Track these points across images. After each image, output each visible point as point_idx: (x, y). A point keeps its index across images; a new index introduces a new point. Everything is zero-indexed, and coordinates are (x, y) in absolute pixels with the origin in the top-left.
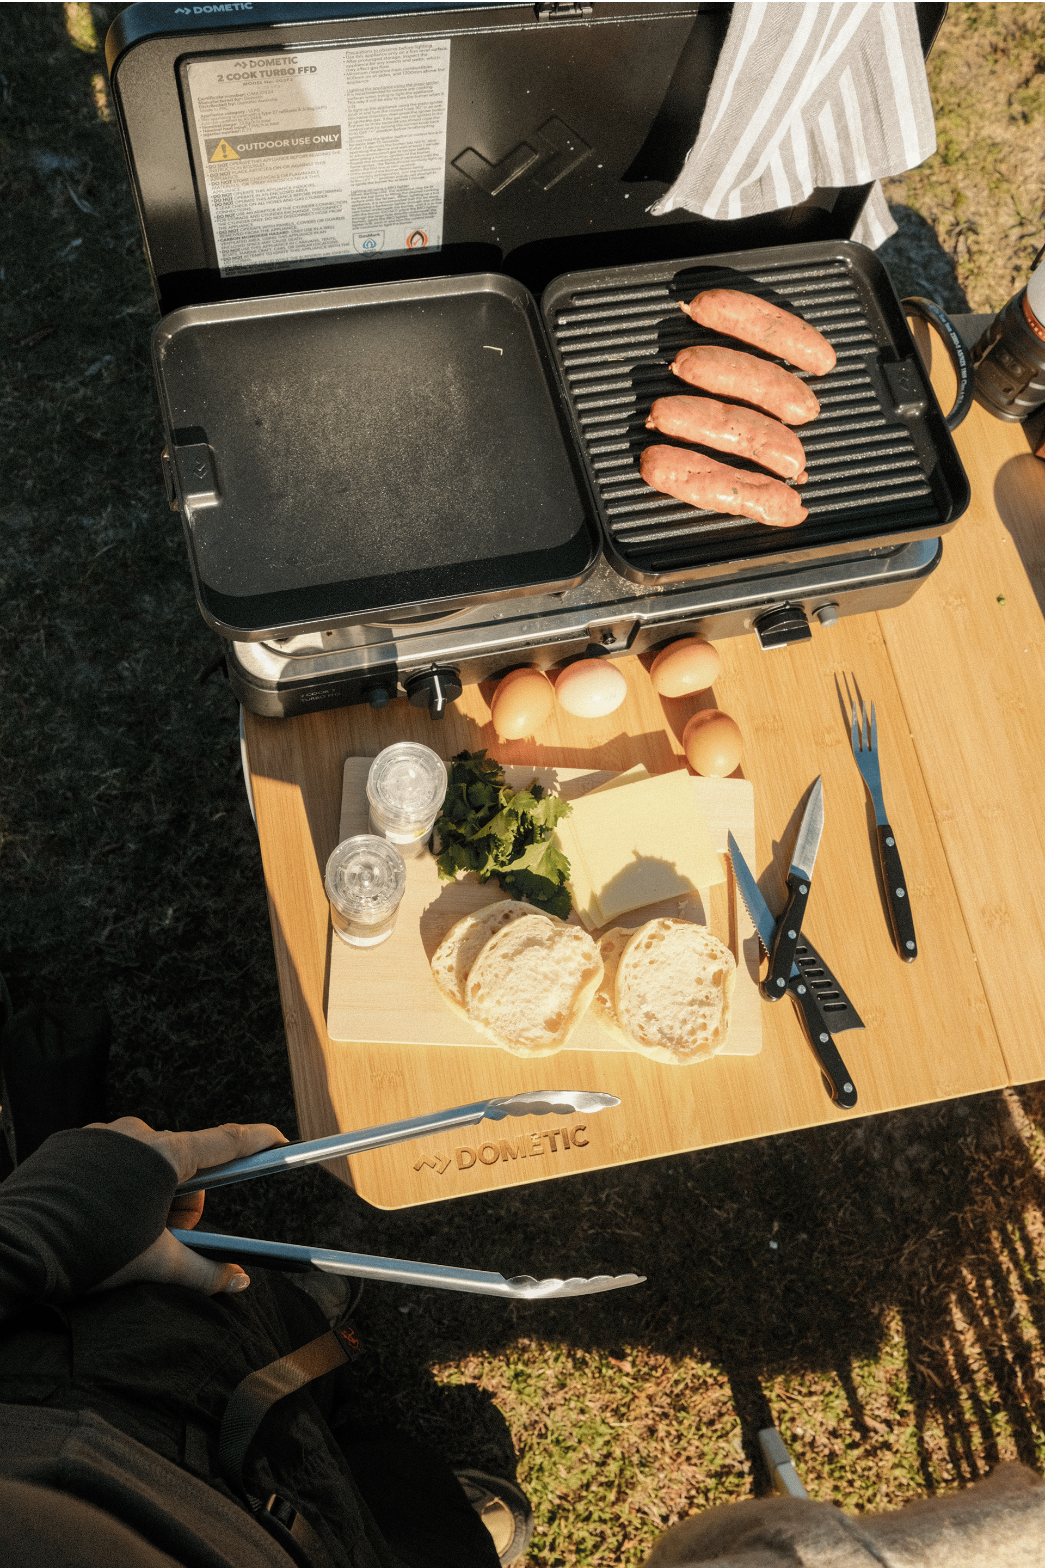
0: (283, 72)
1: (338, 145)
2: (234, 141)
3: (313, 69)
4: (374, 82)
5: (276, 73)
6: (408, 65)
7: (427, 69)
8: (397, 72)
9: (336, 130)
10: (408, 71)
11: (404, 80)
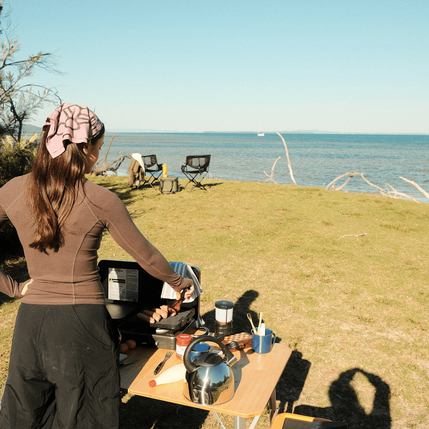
0: (119, 271)
1: (125, 282)
2: (113, 279)
3: (122, 271)
4: (130, 274)
5: (118, 271)
6: (134, 272)
7: (136, 273)
8: (132, 273)
9: (125, 280)
10: (134, 273)
11: (133, 274)
